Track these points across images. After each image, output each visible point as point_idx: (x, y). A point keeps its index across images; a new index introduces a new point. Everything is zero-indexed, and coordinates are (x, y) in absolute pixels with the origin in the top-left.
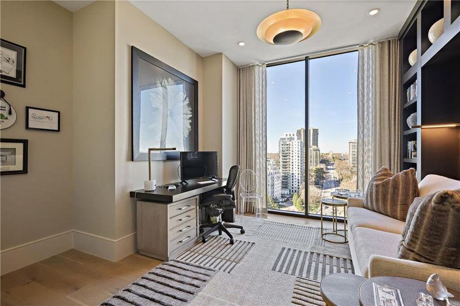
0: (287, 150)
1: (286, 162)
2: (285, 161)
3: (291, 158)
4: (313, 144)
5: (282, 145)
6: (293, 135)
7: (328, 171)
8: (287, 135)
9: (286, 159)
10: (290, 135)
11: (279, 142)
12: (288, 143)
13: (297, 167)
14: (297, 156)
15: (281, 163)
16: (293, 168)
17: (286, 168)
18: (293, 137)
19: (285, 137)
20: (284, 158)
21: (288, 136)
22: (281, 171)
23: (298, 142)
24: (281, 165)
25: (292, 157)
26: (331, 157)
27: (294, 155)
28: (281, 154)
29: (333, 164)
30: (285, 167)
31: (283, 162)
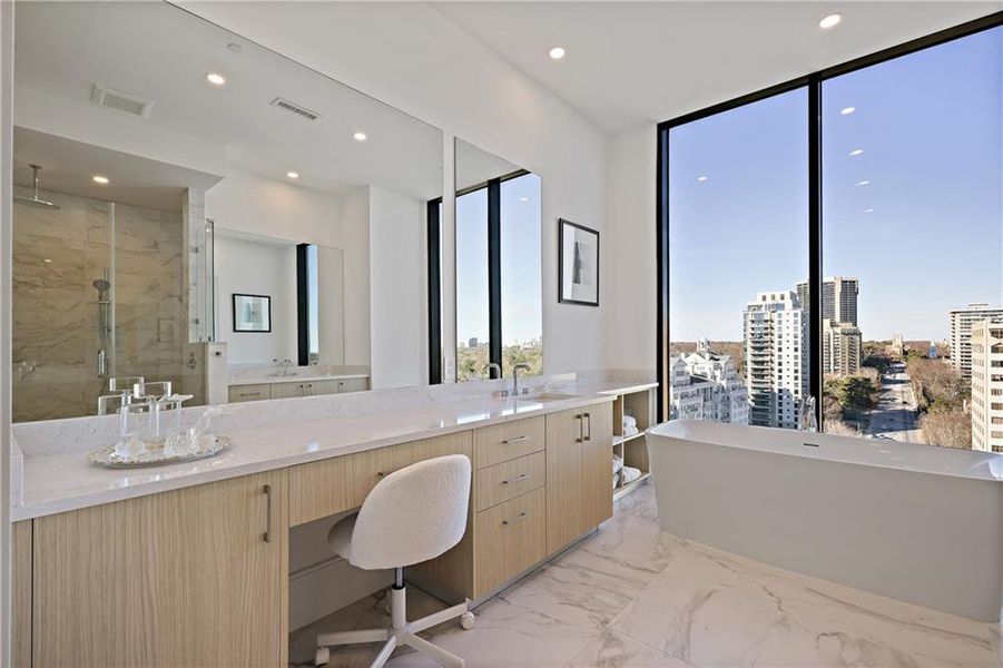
0: (766, 334)
1: (763, 363)
2: (760, 359)
3: (776, 353)
4: (844, 319)
5: (753, 322)
6: (782, 298)
7: (888, 387)
8: (764, 298)
9: (763, 355)
10: (773, 297)
11: (745, 316)
12: (767, 317)
13: (792, 375)
14: (792, 347)
15: (750, 366)
16: (780, 377)
17: (763, 377)
18: (781, 302)
19: (760, 302)
20: (756, 352)
21: (769, 301)
22: (749, 382)
23: (796, 315)
24: (750, 370)
25: (780, 350)
26: (898, 350)
27: (784, 346)
28: (750, 344)
29: (902, 370)
30: (759, 374)
31: (756, 363)
